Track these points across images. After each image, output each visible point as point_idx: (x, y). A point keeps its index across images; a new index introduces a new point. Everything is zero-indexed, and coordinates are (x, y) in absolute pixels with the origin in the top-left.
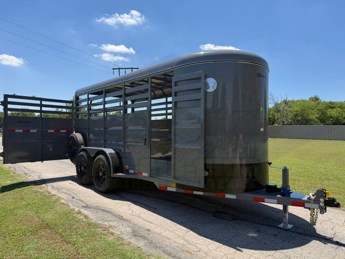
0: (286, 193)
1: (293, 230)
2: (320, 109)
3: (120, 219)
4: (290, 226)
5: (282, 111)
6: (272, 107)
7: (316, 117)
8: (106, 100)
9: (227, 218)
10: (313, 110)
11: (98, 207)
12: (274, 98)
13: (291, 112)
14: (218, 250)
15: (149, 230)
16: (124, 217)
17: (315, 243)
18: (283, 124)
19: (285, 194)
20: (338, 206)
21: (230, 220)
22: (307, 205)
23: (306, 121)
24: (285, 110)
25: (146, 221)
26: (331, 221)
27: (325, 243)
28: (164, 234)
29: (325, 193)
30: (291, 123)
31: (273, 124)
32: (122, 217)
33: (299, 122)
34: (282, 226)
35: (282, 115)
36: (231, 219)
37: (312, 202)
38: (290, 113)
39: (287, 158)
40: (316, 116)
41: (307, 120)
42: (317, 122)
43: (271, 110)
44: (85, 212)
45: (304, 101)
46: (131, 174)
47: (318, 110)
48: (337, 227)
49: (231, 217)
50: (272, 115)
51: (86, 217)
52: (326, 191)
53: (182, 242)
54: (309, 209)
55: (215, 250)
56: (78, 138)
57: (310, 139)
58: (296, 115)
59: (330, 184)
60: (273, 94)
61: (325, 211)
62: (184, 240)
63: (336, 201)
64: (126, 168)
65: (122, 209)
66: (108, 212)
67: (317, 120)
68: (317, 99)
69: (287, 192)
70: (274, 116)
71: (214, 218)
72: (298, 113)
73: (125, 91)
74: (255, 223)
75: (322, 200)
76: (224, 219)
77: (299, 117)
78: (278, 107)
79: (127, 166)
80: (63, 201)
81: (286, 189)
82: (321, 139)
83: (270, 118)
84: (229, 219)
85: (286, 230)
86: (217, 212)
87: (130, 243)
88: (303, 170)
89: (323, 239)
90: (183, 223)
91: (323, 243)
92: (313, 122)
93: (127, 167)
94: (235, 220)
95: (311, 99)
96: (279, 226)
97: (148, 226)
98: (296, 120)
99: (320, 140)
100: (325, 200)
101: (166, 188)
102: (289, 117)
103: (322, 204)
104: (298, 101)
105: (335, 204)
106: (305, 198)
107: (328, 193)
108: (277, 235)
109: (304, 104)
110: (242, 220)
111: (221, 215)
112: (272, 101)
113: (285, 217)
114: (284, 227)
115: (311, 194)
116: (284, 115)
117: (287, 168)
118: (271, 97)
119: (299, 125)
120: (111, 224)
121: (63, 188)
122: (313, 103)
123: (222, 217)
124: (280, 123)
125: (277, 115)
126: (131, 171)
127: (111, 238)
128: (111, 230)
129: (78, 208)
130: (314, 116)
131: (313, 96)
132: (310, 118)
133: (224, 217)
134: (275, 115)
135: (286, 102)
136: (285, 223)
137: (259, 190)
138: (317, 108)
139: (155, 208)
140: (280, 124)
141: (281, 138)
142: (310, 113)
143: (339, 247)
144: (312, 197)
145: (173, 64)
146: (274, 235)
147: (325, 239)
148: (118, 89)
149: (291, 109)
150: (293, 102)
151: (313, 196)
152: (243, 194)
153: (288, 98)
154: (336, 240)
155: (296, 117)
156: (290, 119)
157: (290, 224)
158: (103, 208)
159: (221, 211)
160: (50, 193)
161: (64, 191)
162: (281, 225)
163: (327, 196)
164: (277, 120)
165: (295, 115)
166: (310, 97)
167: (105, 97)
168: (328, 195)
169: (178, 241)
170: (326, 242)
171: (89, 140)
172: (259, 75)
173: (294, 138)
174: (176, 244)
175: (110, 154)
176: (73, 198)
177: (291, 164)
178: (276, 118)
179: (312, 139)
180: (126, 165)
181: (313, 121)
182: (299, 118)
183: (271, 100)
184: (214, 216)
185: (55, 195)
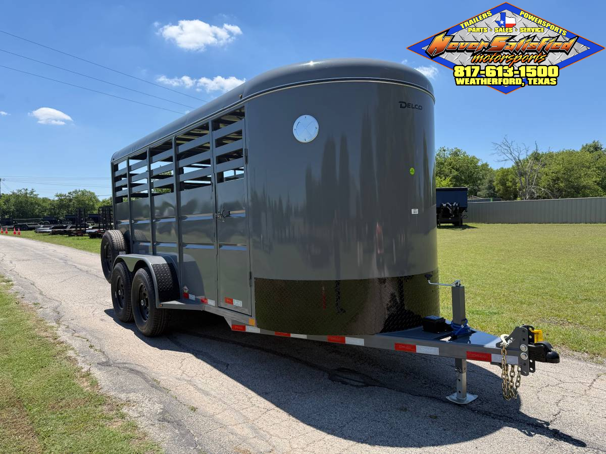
0: (459, 334)
1: (473, 406)
2: (602, 167)
3: (152, 386)
4: (470, 398)
5: (529, 174)
6: (511, 167)
7: (595, 182)
8: (152, 169)
9: (352, 382)
10: (589, 168)
11: (125, 363)
12: (513, 150)
13: (547, 175)
14: (308, 449)
15: (194, 409)
16: (163, 384)
17: (508, 435)
18: (532, 198)
19: (456, 336)
20: (555, 359)
21: (357, 386)
22: (494, 357)
23: (577, 191)
24: (535, 171)
25: (199, 390)
26: (562, 385)
27: (530, 435)
28: (219, 416)
29: (533, 334)
30: (546, 194)
31: (515, 197)
32: (159, 383)
33: (561, 192)
34: (455, 399)
35: (529, 180)
36: (361, 384)
37: (504, 352)
38: (544, 177)
39: (524, 260)
40: (594, 179)
41: (578, 188)
42: (597, 191)
43: (509, 173)
44: (97, 373)
45: (571, 153)
46: (192, 302)
47: (598, 168)
48: (569, 399)
49: (362, 380)
50: (511, 182)
51: (94, 384)
52: (533, 329)
53: (246, 432)
54: (500, 365)
55: (303, 449)
56: (113, 239)
57: (581, 223)
58: (556, 180)
59: (589, 310)
60: (510, 142)
61: (531, 369)
62: (253, 428)
63: (552, 349)
64: (185, 291)
65: (165, 367)
66: (138, 373)
67: (596, 187)
68: (596, 148)
69: (460, 332)
70: (515, 184)
71: (330, 382)
72: (560, 175)
73: (176, 150)
74: (403, 392)
75: (524, 348)
76: (346, 384)
77: (562, 182)
78: (520, 167)
79: (186, 287)
80: (70, 353)
81: (459, 327)
82: (601, 223)
83: (509, 187)
84: (356, 383)
85: (459, 405)
86: (340, 370)
87: (145, 436)
88: (546, 282)
89: (528, 424)
90: (266, 393)
91: (525, 433)
92: (588, 191)
93: (186, 289)
94: (367, 385)
95: (587, 149)
96: (448, 398)
97: (197, 399)
98: (556, 189)
99: (599, 224)
100: (529, 347)
101: (244, 328)
102: (543, 184)
103: (524, 357)
104: (558, 154)
105: (549, 355)
106: (492, 345)
107: (538, 333)
108: (436, 417)
109: (570, 159)
110: (382, 385)
111: (344, 375)
112: (510, 156)
113: (459, 380)
114: (459, 400)
115: (502, 337)
116: (533, 181)
117: (460, 285)
118: (507, 148)
119: (561, 198)
120: (132, 396)
121: (84, 329)
122: (588, 156)
123: (345, 380)
124: (525, 195)
125: (521, 182)
126: (192, 297)
127: (116, 426)
128: (124, 410)
129: (89, 367)
130: (590, 180)
131: (590, 142)
132: (582, 184)
133: (348, 381)
134: (517, 181)
135: (536, 157)
136: (460, 392)
137: (411, 328)
138: (597, 165)
139: (228, 365)
140: (526, 198)
141: (527, 223)
142: (583, 174)
143: (556, 442)
144: (504, 341)
145: (242, 93)
146: (431, 417)
147: (532, 425)
148: (166, 146)
149: (546, 169)
150: (551, 156)
151: (507, 340)
152: (376, 336)
153: (539, 148)
154: (556, 427)
155: (555, 184)
156: (544, 188)
157: (473, 394)
158: (132, 367)
159: (348, 368)
160: (56, 339)
161: (83, 334)
162: (453, 397)
163: (535, 340)
164: (520, 190)
165: (554, 180)
166: (585, 145)
167: (151, 162)
168: (537, 338)
169: (238, 431)
170: (533, 432)
171: (134, 242)
172: (404, 105)
173: (550, 223)
174: (231, 436)
175: (155, 266)
176: (91, 347)
177: (526, 272)
178: (517, 188)
179: (583, 223)
180: (183, 286)
181: (590, 189)
182: (562, 185)
183: (507, 155)
184: (332, 378)
185: (62, 342)
